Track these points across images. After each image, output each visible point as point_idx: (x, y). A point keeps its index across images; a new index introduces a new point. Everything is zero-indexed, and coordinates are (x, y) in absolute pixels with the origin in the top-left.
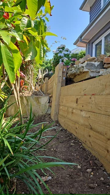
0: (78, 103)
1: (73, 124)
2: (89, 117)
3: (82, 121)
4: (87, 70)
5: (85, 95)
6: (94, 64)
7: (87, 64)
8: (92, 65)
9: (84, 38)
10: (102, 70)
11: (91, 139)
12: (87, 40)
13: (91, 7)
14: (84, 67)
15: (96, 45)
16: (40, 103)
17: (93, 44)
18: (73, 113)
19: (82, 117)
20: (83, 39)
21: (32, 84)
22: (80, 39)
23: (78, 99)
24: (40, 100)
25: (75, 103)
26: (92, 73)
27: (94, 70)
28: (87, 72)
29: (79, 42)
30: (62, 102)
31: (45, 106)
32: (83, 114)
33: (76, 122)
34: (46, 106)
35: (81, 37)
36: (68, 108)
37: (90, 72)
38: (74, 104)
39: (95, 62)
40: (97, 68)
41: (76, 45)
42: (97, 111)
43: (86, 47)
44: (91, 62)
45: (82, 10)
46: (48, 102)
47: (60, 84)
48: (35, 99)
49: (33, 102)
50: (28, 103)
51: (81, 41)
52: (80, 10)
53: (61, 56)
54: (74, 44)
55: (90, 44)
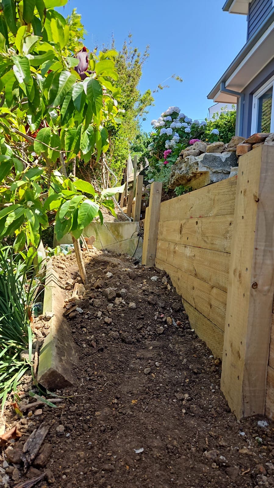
0: (182, 233)
1: (174, 271)
2: (194, 256)
3: (186, 265)
4: (204, 169)
5: (191, 218)
6: (219, 157)
7: (205, 158)
8: (215, 159)
9: (231, 82)
10: (235, 170)
11: (195, 293)
12: (239, 86)
13: (250, 4)
14: (199, 163)
15: (261, 99)
16: (122, 237)
17: (254, 96)
18: (175, 252)
19: (186, 257)
20: (229, 86)
22: (221, 85)
23: (183, 224)
24: (120, 229)
25: (178, 233)
26: (215, 175)
27: (219, 170)
28: (205, 173)
29: (219, 93)
30: (162, 234)
31: (132, 241)
32: (188, 252)
33: (179, 269)
34: (134, 243)
35: (224, 81)
36: (169, 244)
37: (210, 173)
38: (178, 235)
39: (221, 153)
40: (224, 164)
41: (212, 100)
42: (202, 244)
43: (238, 103)
44: (214, 154)
45: (228, 12)
46: (137, 233)
47: (159, 197)
48: (111, 228)
49: (107, 234)
50: (97, 236)
51: (226, 91)
52: (223, 11)
53: (166, 134)
54: (209, 97)
55: (247, 95)
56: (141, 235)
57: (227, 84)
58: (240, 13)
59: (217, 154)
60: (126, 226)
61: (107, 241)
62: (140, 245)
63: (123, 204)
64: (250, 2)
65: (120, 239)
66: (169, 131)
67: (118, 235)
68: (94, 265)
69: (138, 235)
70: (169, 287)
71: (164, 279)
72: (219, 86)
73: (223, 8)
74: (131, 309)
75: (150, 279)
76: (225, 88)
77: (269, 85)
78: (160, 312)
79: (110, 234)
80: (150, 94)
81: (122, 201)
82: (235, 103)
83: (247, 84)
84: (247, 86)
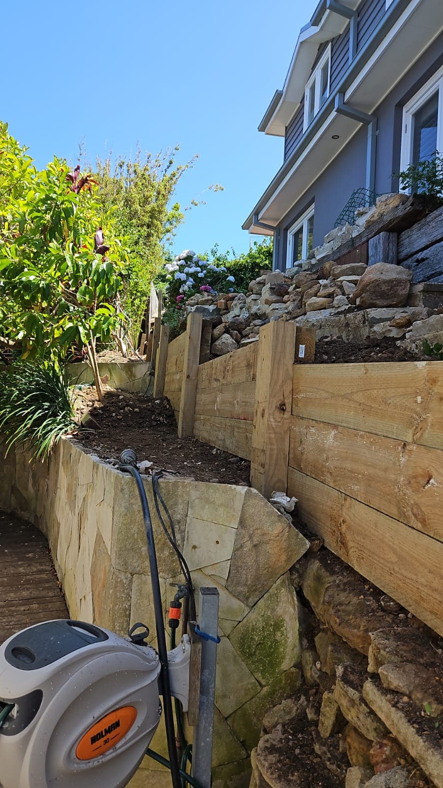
0: (177, 364)
5: (180, 352)
9: (263, 216)
12: (272, 221)
13: (286, 128)
15: (294, 236)
16: (135, 377)
17: (288, 232)
18: (173, 380)
21: (121, 339)
22: (254, 217)
23: (177, 358)
24: (134, 369)
25: (175, 366)
29: (253, 224)
30: (168, 370)
31: (144, 380)
34: (146, 382)
35: (256, 212)
41: (248, 231)
43: (274, 236)
44: (204, 306)
45: (264, 133)
46: (149, 372)
47: (166, 339)
48: (124, 368)
49: (121, 374)
50: (111, 376)
51: (258, 224)
52: (259, 131)
53: (180, 279)
54: (244, 228)
55: (281, 231)
56: (152, 374)
57: (260, 216)
58: (277, 135)
59: (206, 307)
60: (139, 365)
61: (121, 380)
62: (151, 383)
63: (143, 351)
64: (286, 125)
65: (133, 378)
66: (183, 276)
67: (131, 375)
68: (108, 397)
69: (150, 374)
70: (168, 407)
71: (165, 402)
72: (252, 218)
73: (258, 128)
74: (136, 412)
75: (154, 402)
76: (258, 221)
77: (300, 224)
78: (156, 415)
79: (124, 374)
80: (178, 209)
81: (142, 347)
82: (272, 235)
83: (282, 217)
84: (282, 219)
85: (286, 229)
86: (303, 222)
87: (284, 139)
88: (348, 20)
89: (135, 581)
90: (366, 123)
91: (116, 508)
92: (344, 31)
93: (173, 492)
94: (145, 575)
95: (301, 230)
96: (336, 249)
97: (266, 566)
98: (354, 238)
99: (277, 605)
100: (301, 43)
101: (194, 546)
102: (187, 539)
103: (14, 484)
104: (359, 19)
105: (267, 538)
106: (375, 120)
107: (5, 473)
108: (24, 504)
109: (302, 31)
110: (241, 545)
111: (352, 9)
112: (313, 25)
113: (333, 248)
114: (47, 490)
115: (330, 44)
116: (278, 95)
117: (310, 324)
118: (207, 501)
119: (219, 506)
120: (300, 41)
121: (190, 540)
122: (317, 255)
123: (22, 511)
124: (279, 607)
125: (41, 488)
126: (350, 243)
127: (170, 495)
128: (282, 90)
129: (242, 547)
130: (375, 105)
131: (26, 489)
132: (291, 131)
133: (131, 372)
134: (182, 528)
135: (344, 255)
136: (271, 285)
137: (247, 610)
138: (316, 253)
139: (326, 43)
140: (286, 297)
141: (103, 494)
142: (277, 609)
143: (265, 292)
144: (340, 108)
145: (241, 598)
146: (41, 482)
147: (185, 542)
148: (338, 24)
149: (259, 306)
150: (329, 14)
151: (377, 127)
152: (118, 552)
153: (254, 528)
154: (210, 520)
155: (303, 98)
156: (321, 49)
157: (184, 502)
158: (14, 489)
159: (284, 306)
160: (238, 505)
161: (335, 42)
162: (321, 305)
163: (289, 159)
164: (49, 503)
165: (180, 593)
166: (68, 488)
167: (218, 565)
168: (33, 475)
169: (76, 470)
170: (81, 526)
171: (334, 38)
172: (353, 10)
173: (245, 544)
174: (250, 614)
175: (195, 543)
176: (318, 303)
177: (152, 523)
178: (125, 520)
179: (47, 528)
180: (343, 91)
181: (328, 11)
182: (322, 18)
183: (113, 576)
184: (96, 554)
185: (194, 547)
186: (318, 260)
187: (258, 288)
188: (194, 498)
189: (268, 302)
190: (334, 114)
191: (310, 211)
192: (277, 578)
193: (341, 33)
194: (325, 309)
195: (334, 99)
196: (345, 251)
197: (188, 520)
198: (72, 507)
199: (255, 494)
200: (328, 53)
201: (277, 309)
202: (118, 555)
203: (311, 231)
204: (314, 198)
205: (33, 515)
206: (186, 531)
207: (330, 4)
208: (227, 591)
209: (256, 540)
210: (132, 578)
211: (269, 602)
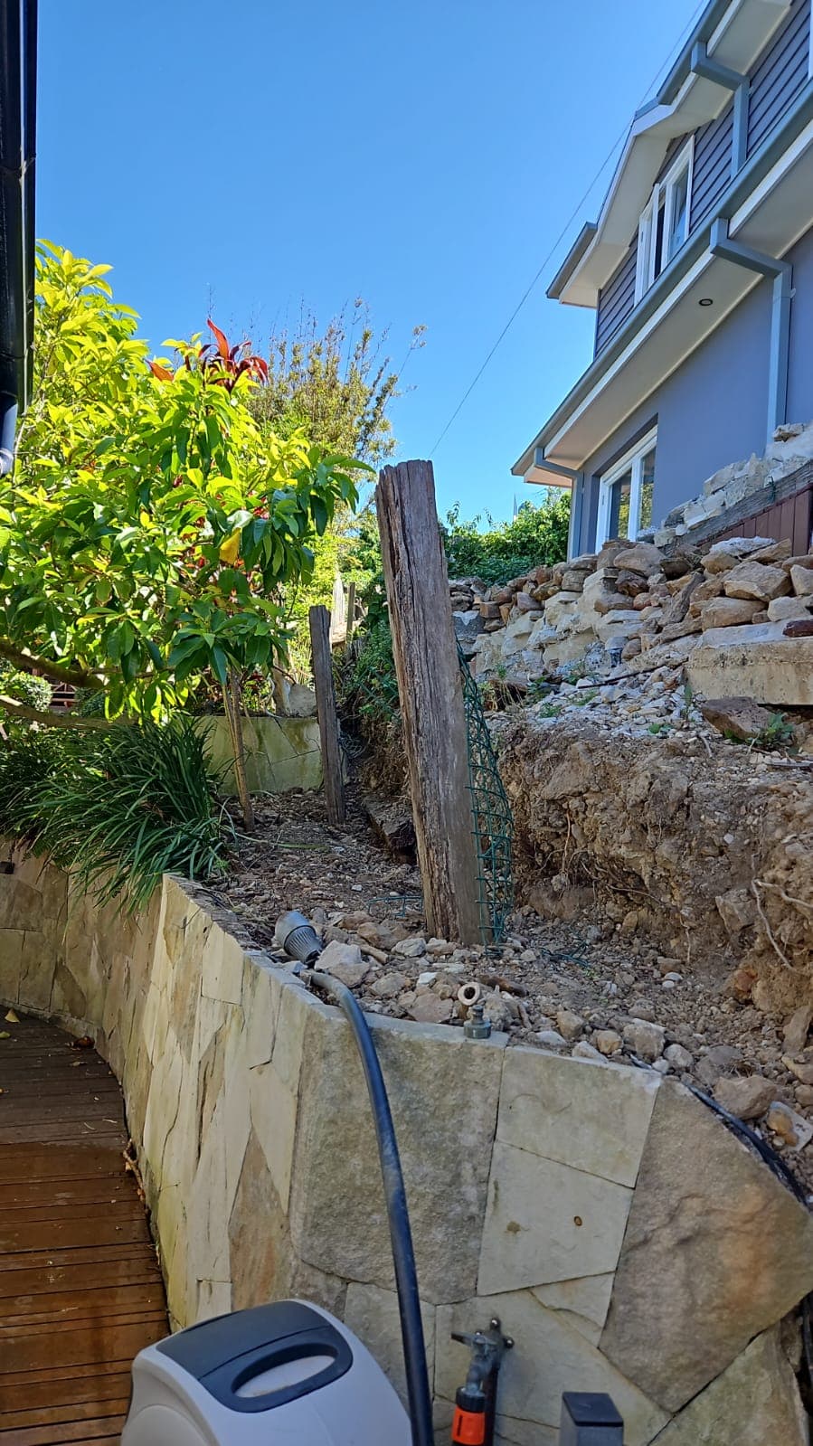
9: (555, 450)
12: (573, 458)
13: (600, 291)
15: (615, 488)
16: (306, 747)
17: (602, 478)
20: (550, 456)
22: (536, 452)
29: (534, 466)
35: (541, 444)
41: (522, 478)
45: (557, 301)
51: (544, 464)
52: (549, 298)
54: (515, 472)
55: (588, 478)
57: (547, 453)
58: (581, 306)
59: (456, 616)
64: (601, 287)
72: (532, 453)
73: (547, 293)
76: (544, 458)
77: (626, 465)
82: (569, 486)
83: (590, 454)
84: (590, 458)
85: (598, 476)
86: (633, 461)
87: (595, 312)
88: (731, 92)
89: (351, 1300)
90: (770, 274)
91: (308, 1099)
92: (721, 115)
93: (456, 1070)
94: (379, 1287)
95: (626, 479)
96: (731, 505)
97: (717, 1301)
98: (777, 482)
99: (748, 1417)
100: (636, 137)
101: (513, 1223)
102: (495, 1203)
103: (61, 959)
104: (752, 90)
105: (717, 1222)
106: (788, 269)
107: (45, 934)
108: (78, 1003)
109: (638, 115)
110: (646, 1237)
111: (737, 71)
112: (662, 103)
113: (724, 504)
114: (128, 980)
115: (692, 138)
116: (589, 230)
117: (714, 656)
118: (549, 1104)
119: (582, 1123)
120: (635, 133)
121: (500, 1204)
122: (690, 518)
123: (73, 1016)
124: (752, 1424)
125: (114, 973)
126: (768, 493)
127: (450, 1077)
128: (595, 222)
129: (646, 1242)
130: (786, 242)
131: (85, 971)
132: (612, 293)
133: (301, 738)
134: (483, 1170)
135: (753, 517)
136: (606, 574)
137: (661, 1420)
138: (685, 515)
139: (685, 137)
140: (640, 598)
141: (270, 1050)
142: (746, 1426)
143: (591, 589)
144: (722, 246)
145: (645, 1385)
146: (117, 961)
147: (489, 1211)
148: (711, 100)
149: (575, 616)
150: (695, 83)
151: (792, 282)
152: (310, 1218)
153: (683, 1192)
154: (557, 1157)
155: (636, 237)
156: (673, 149)
157: (486, 1101)
158: (59, 969)
159: (637, 615)
160: (638, 1125)
161: (700, 135)
162: (736, 617)
163: (605, 353)
164: (131, 1007)
165: (480, 1365)
166: (176, 992)
167: (579, 1284)
168: (101, 942)
169: (196, 957)
170: (204, 1096)
171: (699, 128)
172: (738, 75)
173: (656, 1234)
174: (670, 1432)
175: (518, 1218)
176: (729, 610)
177: (400, 1150)
178: (332, 1133)
179: (123, 1061)
180: (726, 215)
181: (692, 76)
182: (679, 90)
183: (294, 1278)
184: (244, 1191)
185: (514, 1228)
186: (691, 529)
187: (573, 579)
188: (514, 1092)
189: (601, 609)
190: (707, 257)
191: (649, 441)
192: (748, 1339)
193: (715, 117)
194: (750, 622)
195: (708, 230)
196: (755, 508)
197: (496, 1151)
198: (186, 1042)
199: (685, 1100)
200: (687, 154)
201: (621, 622)
202: (309, 1225)
203: (646, 480)
204: (656, 416)
205: (95, 1028)
206: (492, 1180)
207: (698, 64)
208: (604, 1358)
209: (687, 1223)
210: (344, 1292)
211: (725, 1405)
